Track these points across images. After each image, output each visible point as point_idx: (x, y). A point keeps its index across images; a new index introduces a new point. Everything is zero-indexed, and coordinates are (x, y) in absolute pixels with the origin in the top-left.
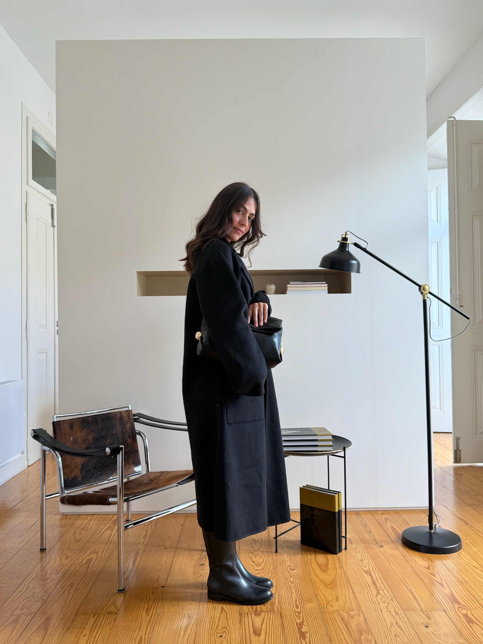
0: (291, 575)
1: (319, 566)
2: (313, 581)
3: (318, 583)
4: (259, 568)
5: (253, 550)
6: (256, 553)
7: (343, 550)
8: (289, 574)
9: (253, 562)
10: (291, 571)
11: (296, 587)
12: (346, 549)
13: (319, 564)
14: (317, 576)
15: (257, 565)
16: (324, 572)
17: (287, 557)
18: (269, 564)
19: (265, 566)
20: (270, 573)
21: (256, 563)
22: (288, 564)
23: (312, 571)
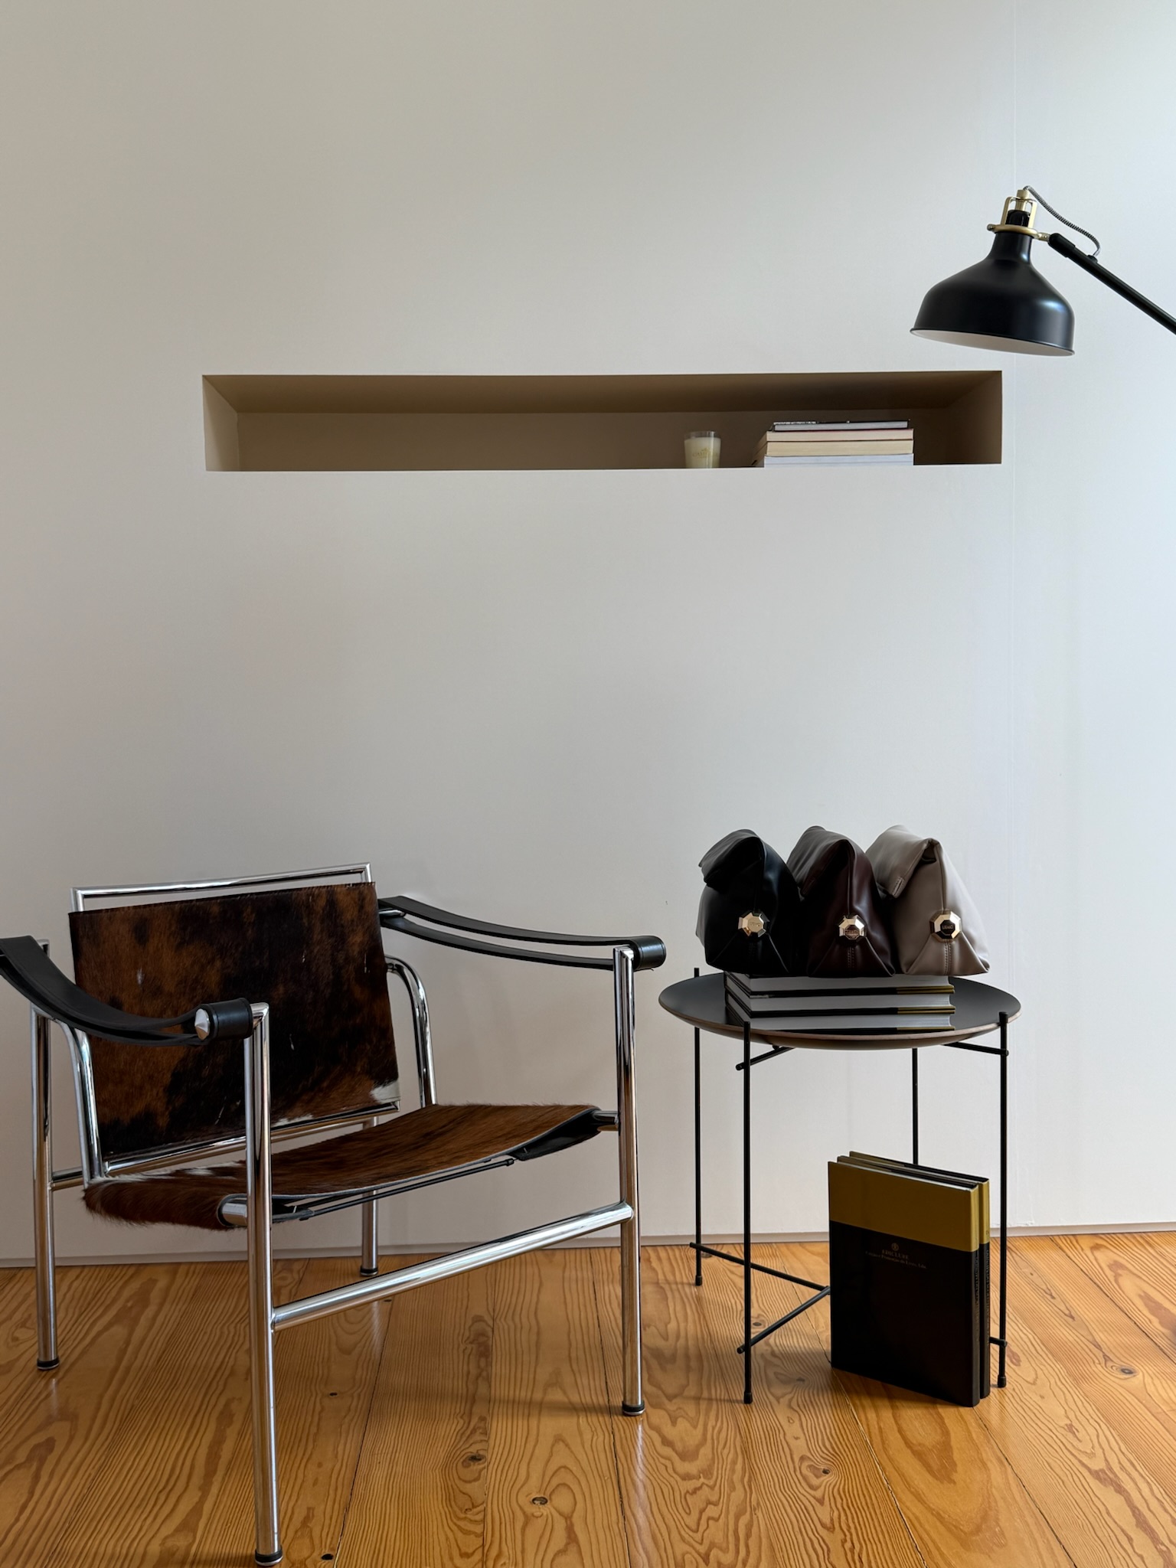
0: (819, 1494)
1: (919, 1454)
2: (908, 1518)
3: (927, 1527)
4: (692, 1468)
5: (660, 1393)
6: (671, 1406)
7: (991, 1389)
8: (812, 1492)
9: (666, 1442)
10: (817, 1477)
11: (848, 1545)
12: (1001, 1383)
13: (915, 1448)
14: (919, 1497)
15: (684, 1456)
16: (942, 1482)
17: (789, 1420)
18: (726, 1451)
19: (713, 1459)
20: (739, 1486)
21: (679, 1446)
22: (800, 1447)
23: (895, 1477)
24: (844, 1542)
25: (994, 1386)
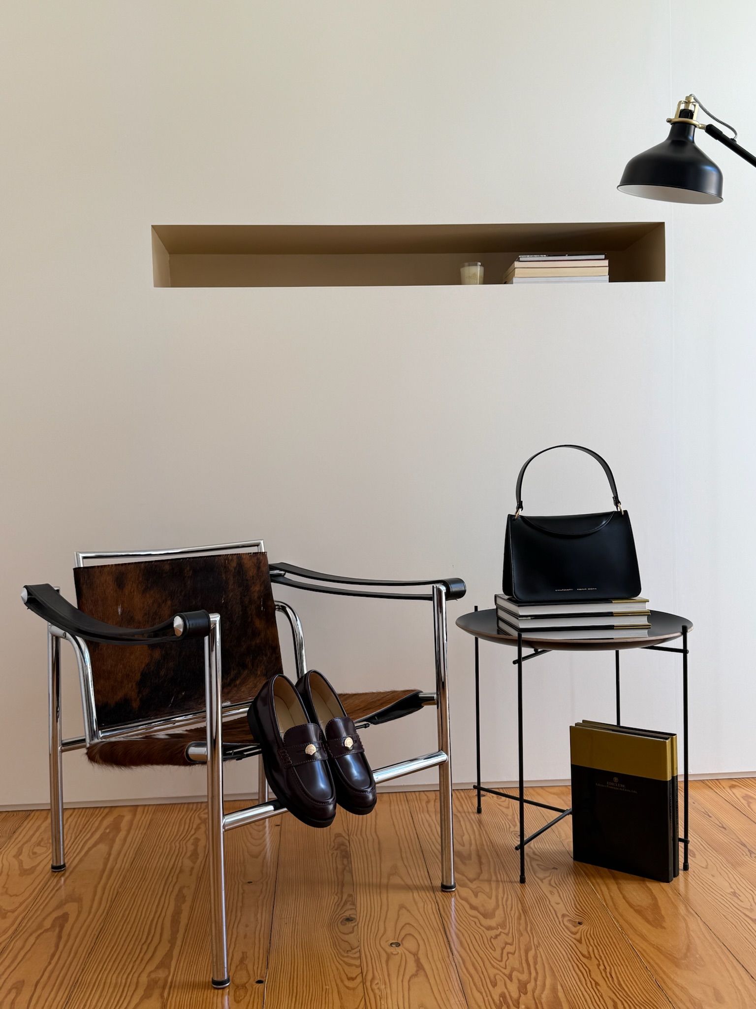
0: (578, 936)
1: (639, 911)
2: (639, 950)
3: (651, 955)
4: (492, 923)
5: (464, 878)
6: (473, 886)
7: (680, 872)
8: (573, 936)
9: (473, 907)
10: (575, 927)
11: (602, 967)
12: (686, 868)
13: (636, 908)
14: (643, 937)
15: (485, 915)
16: (657, 928)
17: (551, 892)
18: (513, 912)
19: (505, 917)
20: (525, 933)
21: (481, 909)
22: (561, 909)
23: (626, 926)
24: (599, 965)
25: (681, 870)
